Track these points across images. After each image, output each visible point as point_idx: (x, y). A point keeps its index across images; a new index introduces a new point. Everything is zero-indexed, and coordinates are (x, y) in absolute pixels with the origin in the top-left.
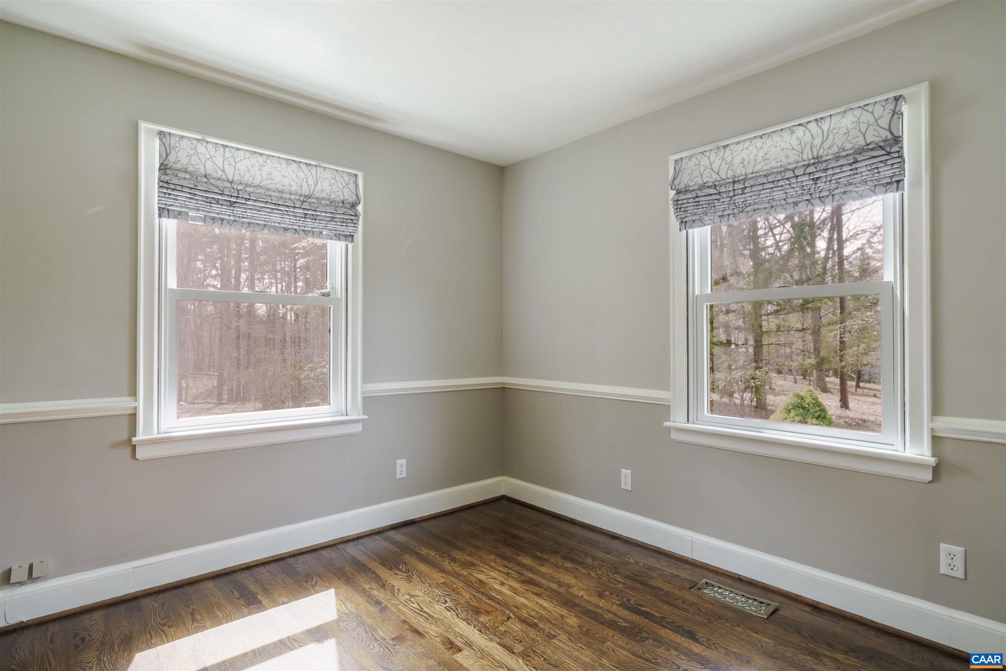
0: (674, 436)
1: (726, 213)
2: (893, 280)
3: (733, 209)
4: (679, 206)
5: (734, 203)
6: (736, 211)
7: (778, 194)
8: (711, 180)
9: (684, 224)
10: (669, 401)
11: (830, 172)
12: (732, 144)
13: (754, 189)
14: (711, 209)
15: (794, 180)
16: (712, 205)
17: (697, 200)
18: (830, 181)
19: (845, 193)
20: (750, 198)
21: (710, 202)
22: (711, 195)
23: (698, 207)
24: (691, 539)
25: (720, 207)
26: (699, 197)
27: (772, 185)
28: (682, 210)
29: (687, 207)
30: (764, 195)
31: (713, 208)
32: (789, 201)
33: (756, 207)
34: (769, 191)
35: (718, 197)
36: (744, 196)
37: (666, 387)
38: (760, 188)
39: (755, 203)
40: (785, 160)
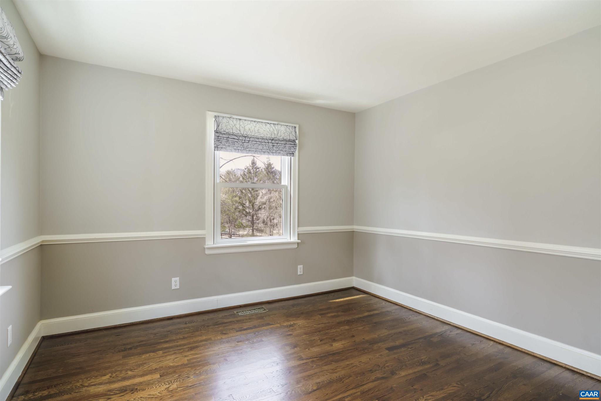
0: (207, 252)
1: (238, 148)
2: (287, 185)
3: (241, 148)
4: (219, 139)
5: (243, 145)
6: (242, 149)
7: (260, 147)
8: (236, 133)
9: (217, 148)
10: (205, 235)
11: (279, 145)
12: (243, 120)
13: (253, 142)
14: (232, 145)
15: (267, 144)
16: (234, 143)
17: (228, 139)
18: (277, 148)
19: (279, 153)
20: (250, 145)
21: (234, 142)
22: (234, 139)
23: (227, 142)
24: (216, 299)
25: (236, 145)
26: (229, 138)
27: (260, 143)
28: (220, 141)
29: (222, 141)
30: (256, 146)
31: (233, 145)
32: (263, 151)
33: (251, 149)
34: (258, 145)
35: (238, 141)
36: (248, 144)
37: (203, 228)
38: (255, 143)
39: (251, 148)
40: (266, 135)
